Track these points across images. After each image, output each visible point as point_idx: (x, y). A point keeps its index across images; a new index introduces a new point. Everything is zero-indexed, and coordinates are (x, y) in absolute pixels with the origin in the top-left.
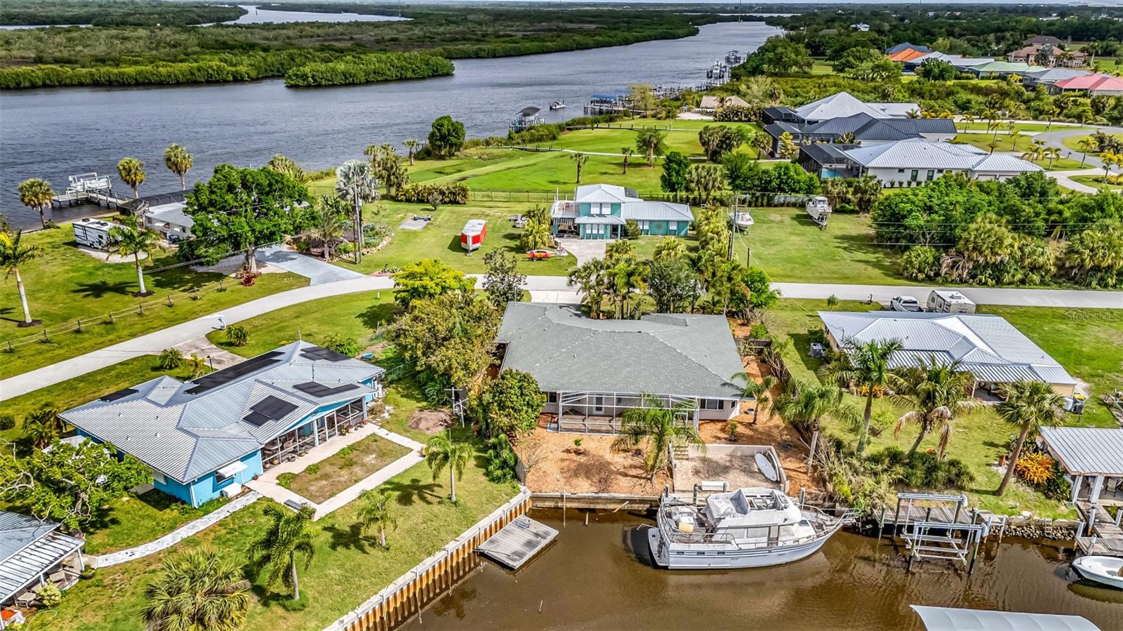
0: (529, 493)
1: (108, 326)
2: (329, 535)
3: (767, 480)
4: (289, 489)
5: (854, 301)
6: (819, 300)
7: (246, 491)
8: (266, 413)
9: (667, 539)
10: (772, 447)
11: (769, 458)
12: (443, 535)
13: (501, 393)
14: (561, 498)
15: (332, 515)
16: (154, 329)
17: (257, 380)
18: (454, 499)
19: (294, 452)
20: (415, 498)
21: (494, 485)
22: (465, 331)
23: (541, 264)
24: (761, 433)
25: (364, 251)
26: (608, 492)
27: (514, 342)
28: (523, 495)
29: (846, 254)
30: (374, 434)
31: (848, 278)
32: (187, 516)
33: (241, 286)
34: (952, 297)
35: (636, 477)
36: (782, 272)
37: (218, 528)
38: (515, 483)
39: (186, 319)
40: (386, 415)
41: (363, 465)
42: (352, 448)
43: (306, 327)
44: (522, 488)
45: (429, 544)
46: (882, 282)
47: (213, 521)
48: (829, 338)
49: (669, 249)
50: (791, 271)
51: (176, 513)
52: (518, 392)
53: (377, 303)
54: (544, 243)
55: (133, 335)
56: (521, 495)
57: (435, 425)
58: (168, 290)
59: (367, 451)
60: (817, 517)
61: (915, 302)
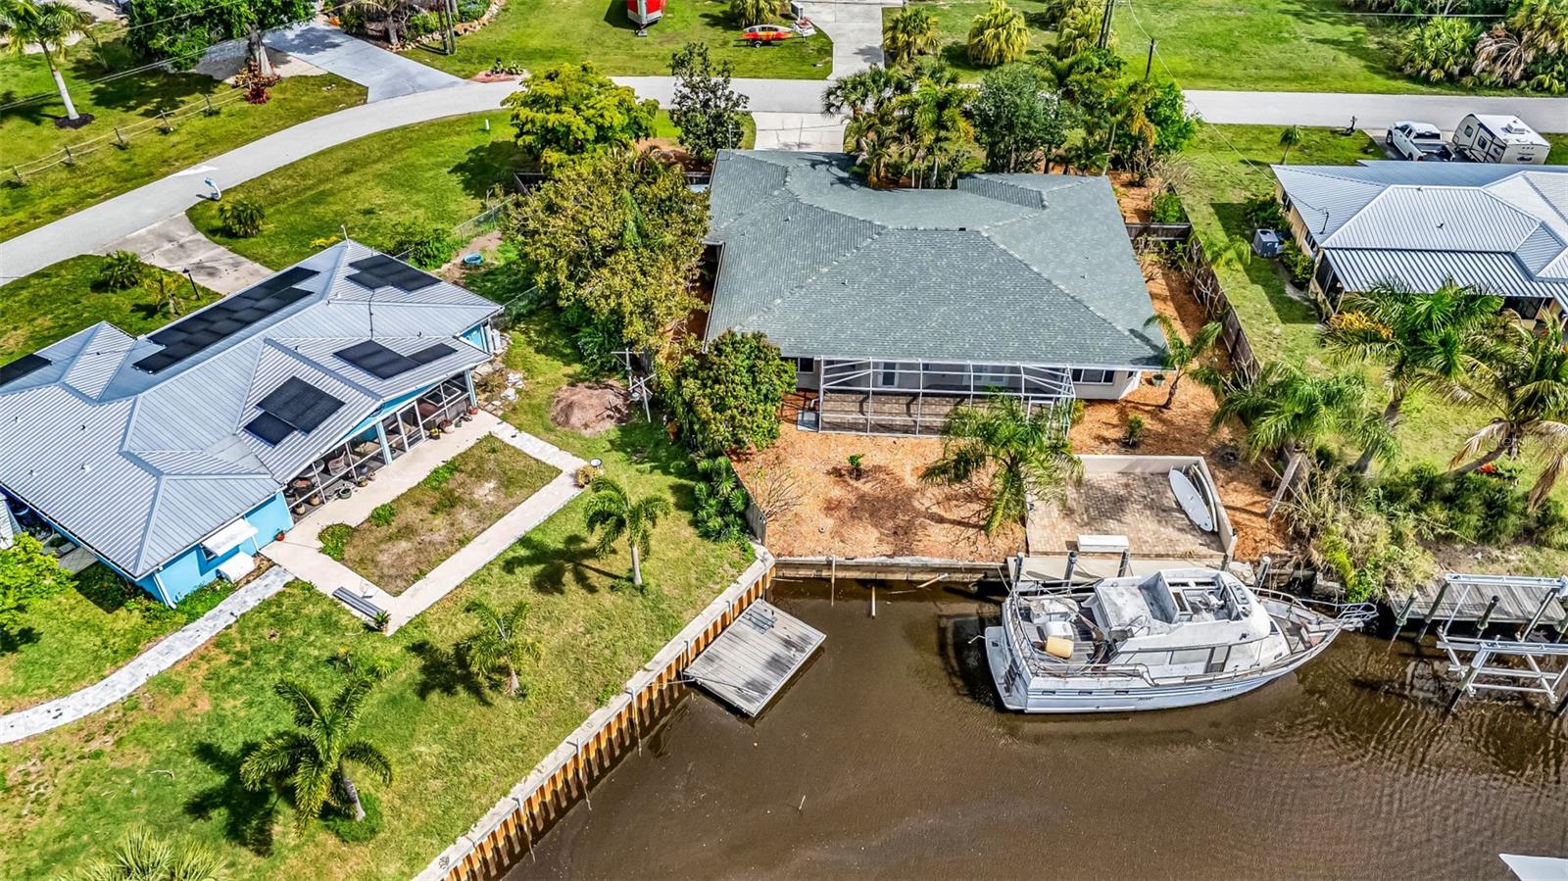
0: (771, 561)
1: (15, 192)
2: (416, 663)
3: (1194, 527)
4: (342, 560)
5: (1321, 130)
6: (1262, 128)
7: (264, 566)
8: (286, 416)
9: (1026, 669)
10: (1201, 459)
11: (1196, 482)
12: (623, 659)
13: (717, 381)
14: (829, 565)
15: (419, 621)
16: (96, 197)
17: (267, 341)
18: (639, 581)
19: (346, 477)
20: (568, 577)
21: (710, 545)
22: (642, 233)
23: (770, 53)
24: (1180, 429)
25: (459, 28)
26: (912, 553)
27: (731, 244)
28: (760, 567)
29: (1300, 27)
30: (490, 437)
31: (1305, 78)
32: (157, 624)
33: (246, 105)
34: (1508, 130)
35: (959, 523)
36: (1190, 67)
37: (214, 652)
38: (746, 539)
39: (150, 176)
40: (510, 392)
41: (473, 505)
42: (452, 467)
43: (364, 194)
44: (759, 549)
45: (598, 679)
46: (1366, 85)
47: (205, 636)
48: (1290, 217)
49: (997, 27)
50: (1207, 64)
51: (136, 618)
52: (747, 379)
53: (487, 141)
54: (773, 11)
55: (58, 212)
56: (758, 564)
57: (600, 418)
58: (117, 113)
59: (480, 474)
60: (1289, 611)
61: (1437, 136)
